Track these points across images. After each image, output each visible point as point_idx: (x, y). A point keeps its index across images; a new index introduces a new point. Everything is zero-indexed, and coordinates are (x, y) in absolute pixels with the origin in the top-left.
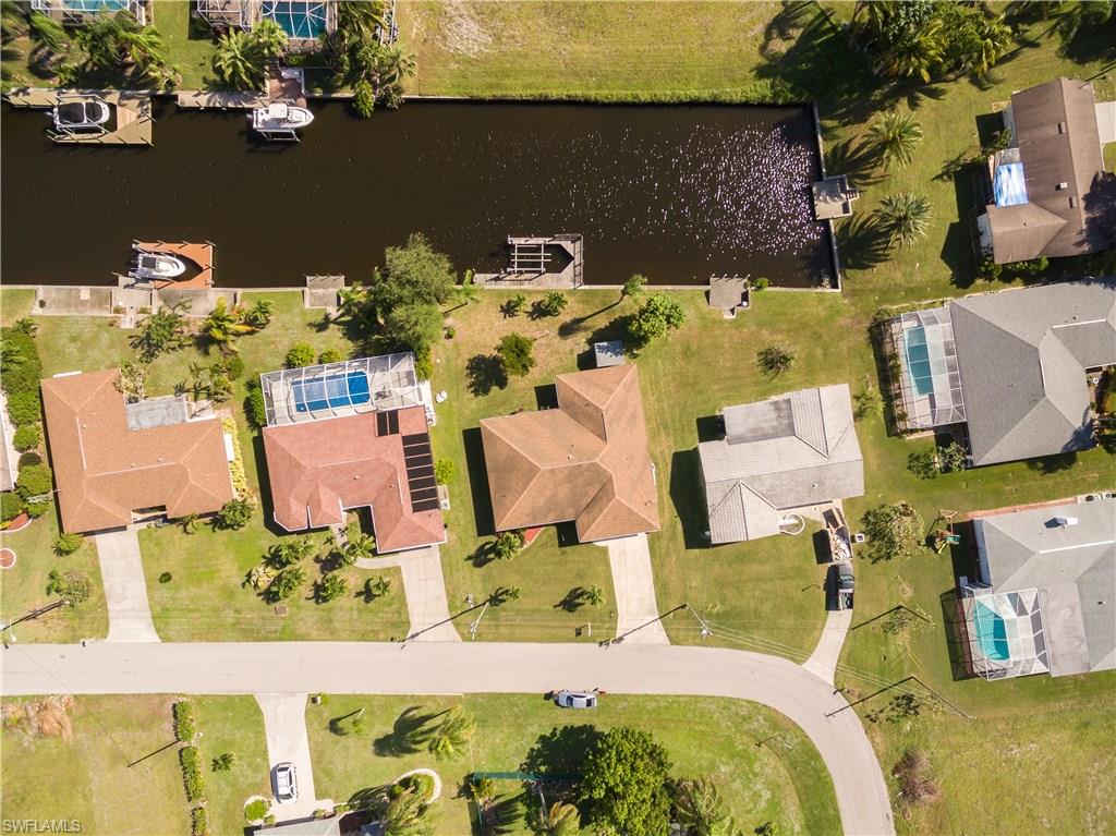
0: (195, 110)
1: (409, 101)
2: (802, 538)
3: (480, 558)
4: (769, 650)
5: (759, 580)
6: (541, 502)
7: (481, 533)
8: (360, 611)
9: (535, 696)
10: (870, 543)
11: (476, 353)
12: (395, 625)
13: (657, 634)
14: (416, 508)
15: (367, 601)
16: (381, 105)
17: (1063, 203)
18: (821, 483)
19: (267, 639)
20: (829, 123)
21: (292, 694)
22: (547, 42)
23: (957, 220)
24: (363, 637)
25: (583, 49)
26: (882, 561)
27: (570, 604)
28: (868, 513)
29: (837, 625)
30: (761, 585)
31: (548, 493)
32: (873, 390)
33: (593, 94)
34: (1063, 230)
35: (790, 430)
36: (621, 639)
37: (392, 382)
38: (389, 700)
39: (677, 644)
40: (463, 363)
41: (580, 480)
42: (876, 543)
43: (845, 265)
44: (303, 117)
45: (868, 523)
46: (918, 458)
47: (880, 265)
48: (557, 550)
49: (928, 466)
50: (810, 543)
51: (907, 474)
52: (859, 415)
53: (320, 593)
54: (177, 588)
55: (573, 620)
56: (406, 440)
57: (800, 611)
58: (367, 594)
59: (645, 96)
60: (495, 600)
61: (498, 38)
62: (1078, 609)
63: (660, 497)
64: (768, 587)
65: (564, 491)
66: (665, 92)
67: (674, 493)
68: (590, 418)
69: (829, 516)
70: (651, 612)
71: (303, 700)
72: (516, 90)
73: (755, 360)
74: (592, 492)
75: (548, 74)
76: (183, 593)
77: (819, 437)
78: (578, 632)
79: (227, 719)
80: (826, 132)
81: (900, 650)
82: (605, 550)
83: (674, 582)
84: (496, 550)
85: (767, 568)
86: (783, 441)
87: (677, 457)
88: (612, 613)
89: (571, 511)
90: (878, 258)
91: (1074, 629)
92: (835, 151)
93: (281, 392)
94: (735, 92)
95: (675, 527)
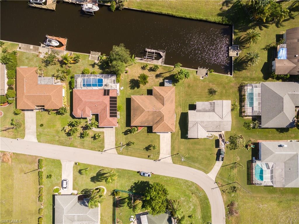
1: (125, 9)
2: (212, 140)
3: (126, 133)
4: (199, 169)
6: (144, 119)
7: (127, 126)
8: (92, 142)
9: (135, 172)
10: (230, 144)
11: (133, 78)
12: (101, 147)
13: (170, 160)
14: (111, 116)
15: (94, 140)
16: (117, 9)
17: (296, 60)
18: (219, 126)
19: (66, 146)
20: (236, 31)
21: (71, 161)
23: (267, 62)
24: (92, 149)
25: (173, 1)
26: (233, 150)
27: (148, 149)
28: (231, 136)
29: (218, 165)
30: (199, 151)
31: (146, 117)
32: (237, 104)
33: (174, 14)
34: (295, 68)
35: (214, 111)
36: (160, 160)
37: (109, 82)
38: (96, 167)
39: (175, 163)
40: (129, 80)
41: (155, 115)
42: (232, 145)
43: (235, 70)
44: (96, 8)
45: (231, 139)
46: (246, 124)
47: (244, 71)
48: (146, 134)
49: (249, 126)
50: (214, 142)
51: (243, 127)
52: (232, 110)
53: (82, 136)
54: (44, 129)
55: (148, 153)
56: (111, 98)
57: (209, 160)
58: (94, 138)
59: (188, 16)
60: (128, 145)
62: (284, 170)
63: (176, 124)
64: (201, 152)
65: (151, 118)
66: (194, 16)
67: (179, 123)
68: (161, 99)
69: (220, 136)
70: (169, 155)
71: (73, 163)
72: (154, 10)
73: (207, 91)
74: (158, 119)
75: (163, 7)
76: (46, 130)
77: (221, 113)
78: (149, 156)
79: (52, 165)
80: (235, 33)
81: (234, 174)
82: (159, 136)
83: (176, 147)
84: (130, 131)
85: (202, 147)
86: (211, 113)
87: (182, 114)
88: (159, 153)
89: (152, 123)
90: (244, 69)
91: (282, 175)
92: (237, 38)
93: (79, 81)
94: (212, 19)
95: (179, 132)
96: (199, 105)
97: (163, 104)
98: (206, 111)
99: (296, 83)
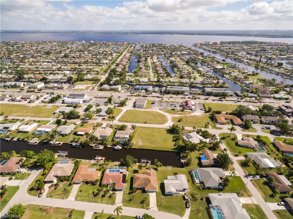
0: (109, 147)
1: (133, 148)
2: (181, 196)
3: (129, 193)
4: (176, 214)
5: (174, 202)
6: (140, 183)
7: (130, 190)
8: (108, 200)
9: (133, 217)
10: (192, 198)
11: (135, 169)
12: (112, 202)
13: (156, 208)
14: (122, 182)
15: (110, 198)
16: (129, 148)
17: (210, 159)
18: (182, 186)
19: (91, 202)
20: (182, 153)
21: (91, 211)
22: (149, 145)
23: (198, 162)
24: (107, 204)
25: (153, 146)
26: (194, 201)
27: (142, 202)
28: (191, 194)
29: (188, 211)
30: (174, 203)
31: (141, 182)
32: (190, 178)
33: (154, 149)
34: (210, 162)
35: (177, 179)
36: (150, 209)
37: (124, 170)
38: (107, 214)
39: (160, 211)
40: (133, 170)
41: (146, 180)
42: (193, 198)
43: (185, 166)
44: (121, 148)
45: (191, 195)
46: (198, 187)
47: (190, 166)
48: (141, 194)
49: (200, 189)
50: (182, 197)
51: (197, 189)
52: (188, 181)
53: (103, 196)
54: (82, 193)
55: (142, 205)
56: (123, 174)
57: (181, 208)
58: (110, 197)
59: (160, 150)
60: (130, 200)
61: (144, 144)
62: (228, 209)
63: (158, 188)
64: (175, 203)
65: (144, 182)
66: (162, 150)
67: (160, 188)
68: (149, 174)
69: (185, 194)
70: (155, 205)
71: (93, 213)
72: (145, 148)
73: (173, 174)
74: (148, 182)
75: (149, 147)
76: (82, 194)
77: (181, 180)
78: (143, 207)
79: (79, 214)
80: (182, 154)
81: (200, 217)
82: (149, 195)
83: (160, 200)
84: (132, 193)
85: (175, 200)
86: (176, 180)
87: (161, 183)
88: (149, 204)
89: (144, 185)
90: (189, 165)
91: (229, 213)
92: (183, 156)
93: (108, 171)
94: (170, 150)
95: (160, 192)
96: (169, 177)
97: (150, 176)
98: (174, 180)
99: (217, 168)
